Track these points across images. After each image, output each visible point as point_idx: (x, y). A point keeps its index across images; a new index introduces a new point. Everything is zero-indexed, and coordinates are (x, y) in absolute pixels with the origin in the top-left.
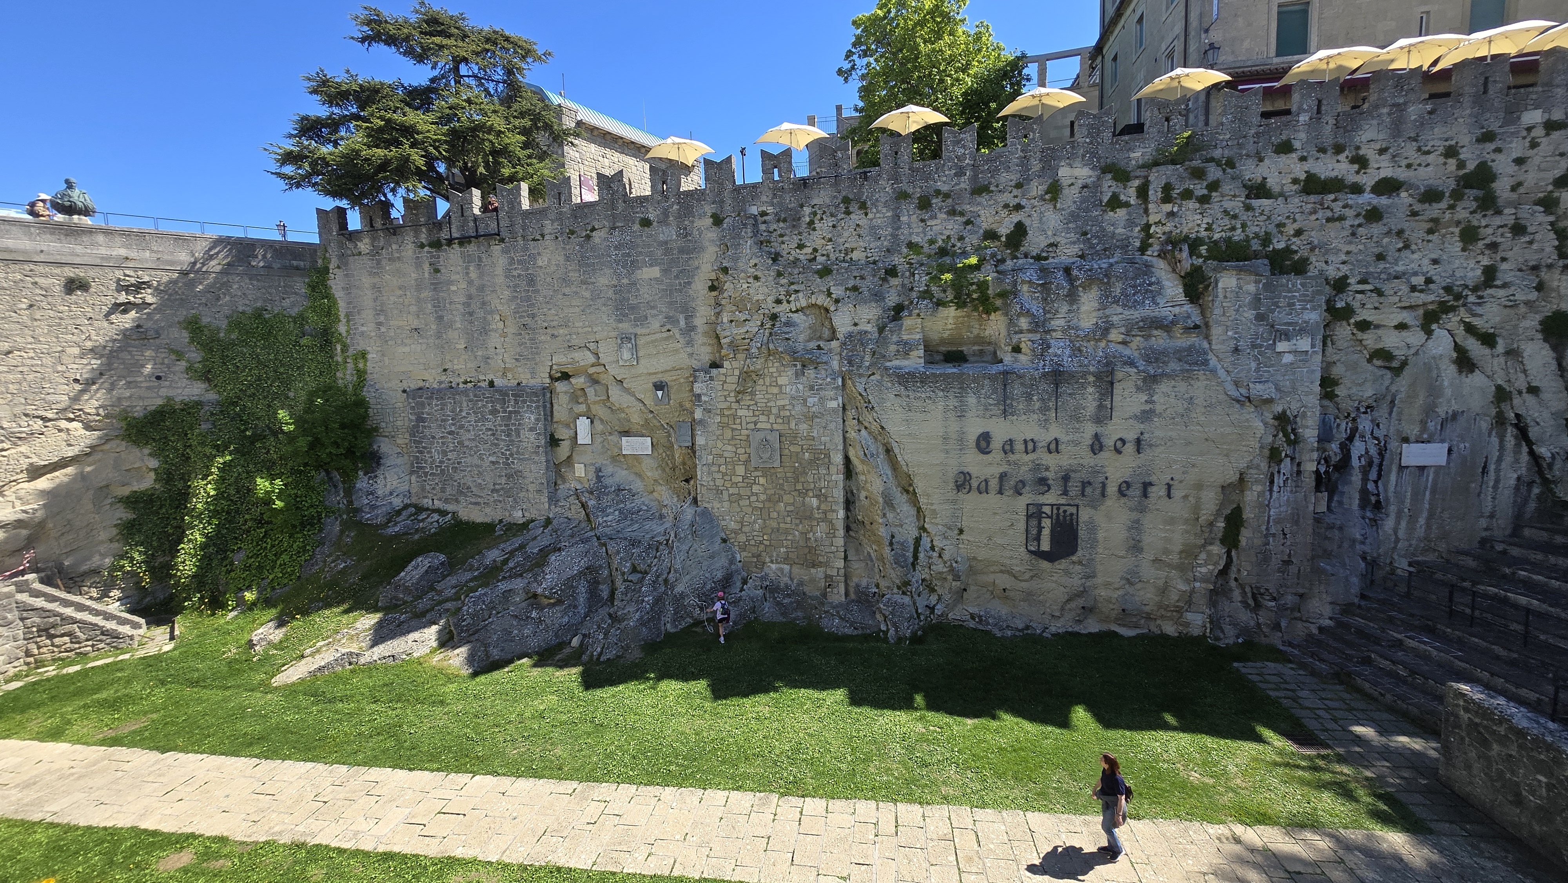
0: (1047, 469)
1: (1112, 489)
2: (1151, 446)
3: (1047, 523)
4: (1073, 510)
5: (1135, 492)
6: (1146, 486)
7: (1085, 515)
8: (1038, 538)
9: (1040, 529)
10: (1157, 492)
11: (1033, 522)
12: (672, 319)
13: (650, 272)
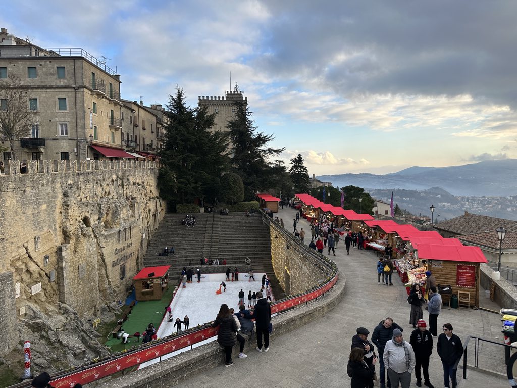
12: (50, 227)
13: (44, 207)
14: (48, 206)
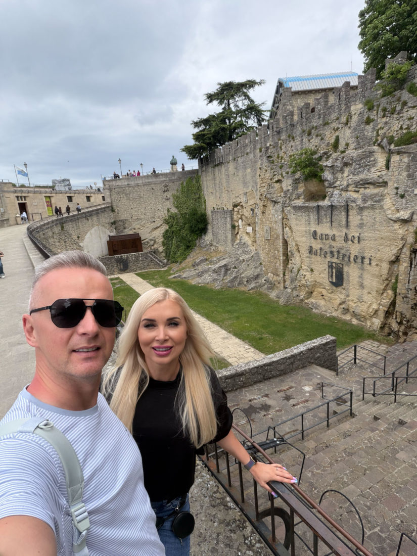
0: (333, 247)
1: (352, 259)
2: (363, 240)
3: (334, 271)
4: (341, 267)
5: (359, 261)
6: (363, 258)
7: (346, 269)
8: (332, 277)
9: (332, 272)
10: (367, 261)
11: (330, 270)
12: (253, 186)
13: (249, 170)
14: (252, 169)
